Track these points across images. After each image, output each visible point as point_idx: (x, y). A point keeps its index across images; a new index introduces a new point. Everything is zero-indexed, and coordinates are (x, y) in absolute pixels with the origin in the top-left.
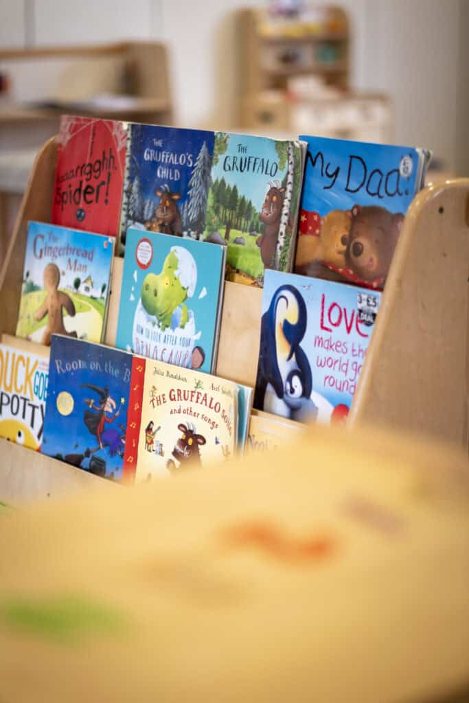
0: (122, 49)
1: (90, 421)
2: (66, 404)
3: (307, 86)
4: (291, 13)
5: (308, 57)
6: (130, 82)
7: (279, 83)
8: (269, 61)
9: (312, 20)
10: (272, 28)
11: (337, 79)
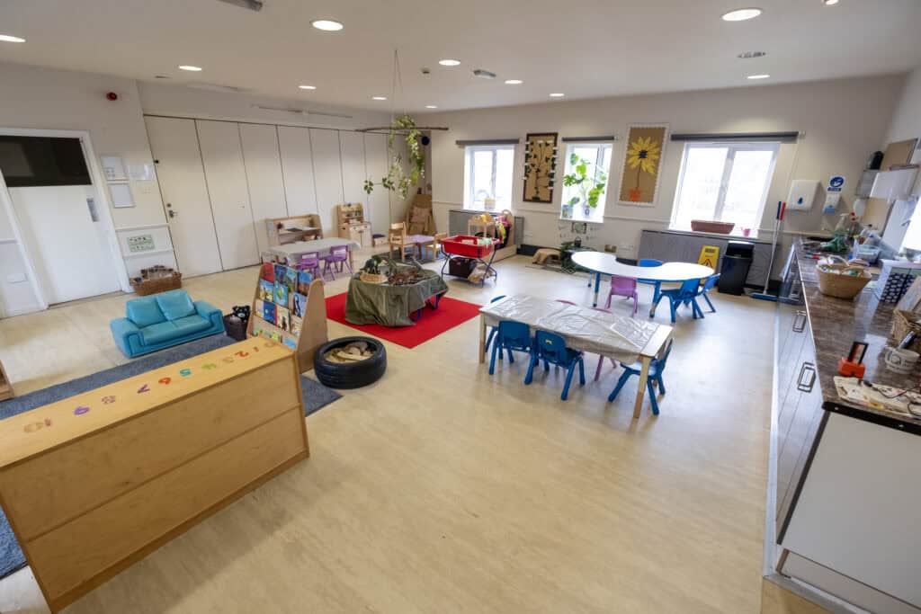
0: (310, 216)
1: (271, 314)
2: (267, 311)
3: (354, 221)
4: (349, 205)
5: (354, 215)
6: (312, 223)
7: (347, 221)
8: (344, 216)
9: (354, 207)
10: (344, 209)
11: (360, 219)
